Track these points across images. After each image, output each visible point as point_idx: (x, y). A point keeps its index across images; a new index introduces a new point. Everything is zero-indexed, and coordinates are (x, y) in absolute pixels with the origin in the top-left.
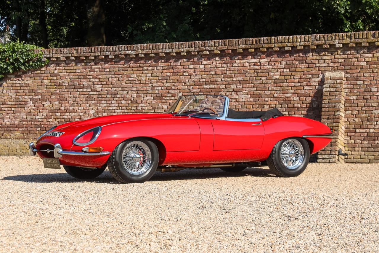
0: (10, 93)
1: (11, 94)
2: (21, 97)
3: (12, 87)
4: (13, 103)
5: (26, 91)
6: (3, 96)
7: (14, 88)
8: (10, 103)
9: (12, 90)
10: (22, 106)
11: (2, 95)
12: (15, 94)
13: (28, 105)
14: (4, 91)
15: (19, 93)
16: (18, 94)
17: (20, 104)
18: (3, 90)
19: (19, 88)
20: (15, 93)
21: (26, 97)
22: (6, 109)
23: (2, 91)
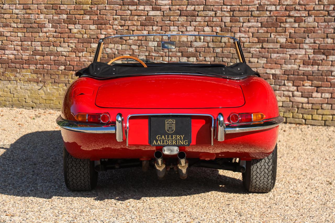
0: (16, 9)
2: (32, 17)
4: (20, 25)
9: (19, 4)
10: (35, 30)
13: (45, 30)
15: (30, 9)
17: (31, 27)
18: (3, 4)
20: (24, 9)
22: (8, 34)
23: (2, 6)
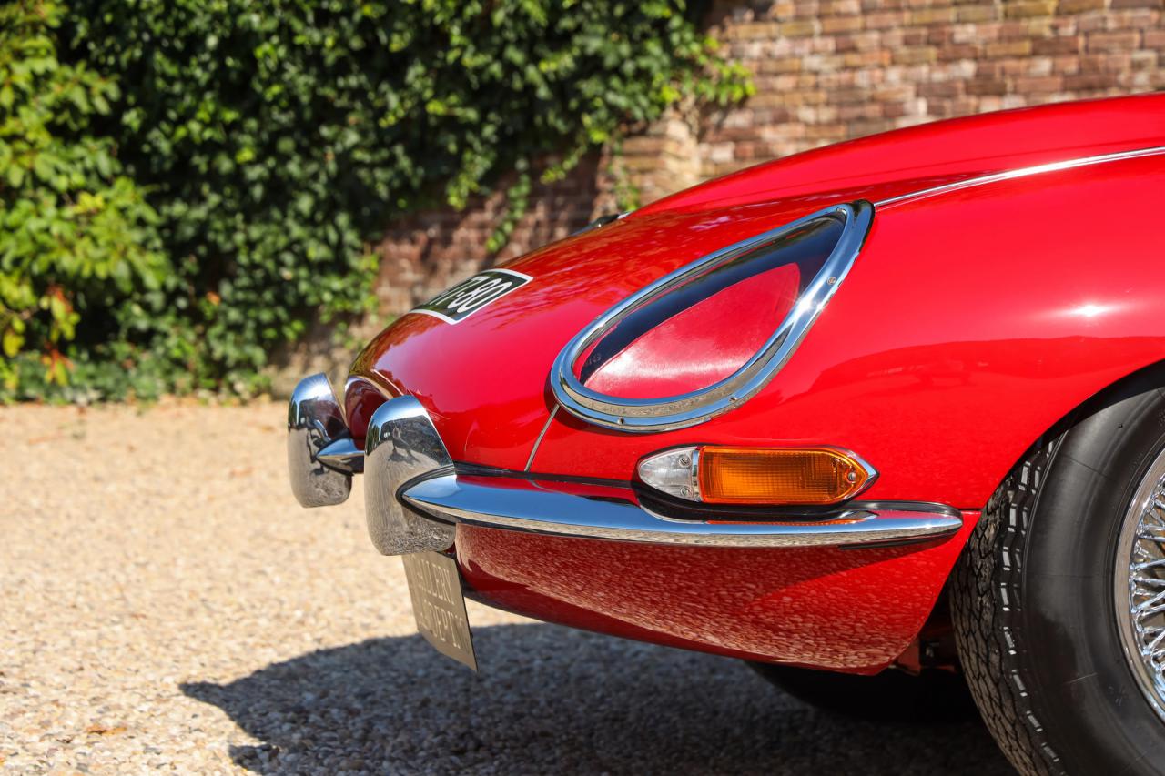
1: (814, 62)
3: (820, 16)
5: (897, 35)
6: (777, 74)
7: (832, 24)
8: (808, 114)
11: (771, 66)
12: (838, 61)
14: (781, 47)
16: (853, 59)
19: (857, 23)
21: (894, 74)
